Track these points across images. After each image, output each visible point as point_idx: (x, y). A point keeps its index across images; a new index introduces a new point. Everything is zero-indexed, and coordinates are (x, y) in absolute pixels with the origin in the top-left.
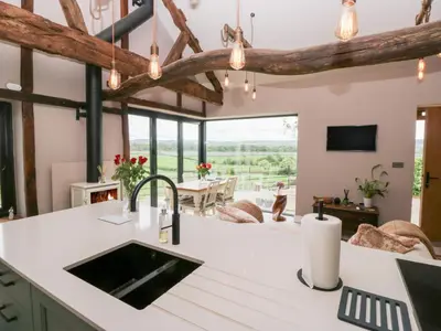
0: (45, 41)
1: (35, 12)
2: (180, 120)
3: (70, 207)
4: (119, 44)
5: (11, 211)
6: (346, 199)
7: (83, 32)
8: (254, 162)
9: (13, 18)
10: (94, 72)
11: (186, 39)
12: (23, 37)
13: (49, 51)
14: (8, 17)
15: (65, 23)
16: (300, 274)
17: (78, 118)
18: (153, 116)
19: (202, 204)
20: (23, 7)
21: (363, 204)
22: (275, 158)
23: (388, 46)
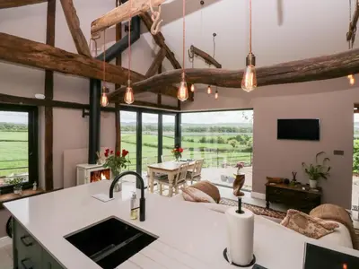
0: (61, 66)
1: (56, 46)
2: (160, 113)
3: (76, 185)
4: (113, 62)
5: (35, 184)
6: (294, 180)
7: (88, 57)
8: (226, 141)
9: (40, 52)
10: (95, 84)
11: (164, 53)
12: (47, 64)
13: (64, 72)
14: (37, 51)
15: (76, 52)
16: (225, 251)
17: (83, 116)
18: (140, 111)
19: (174, 181)
20: (47, 43)
21: (308, 185)
22: (243, 137)
23: (309, 69)
